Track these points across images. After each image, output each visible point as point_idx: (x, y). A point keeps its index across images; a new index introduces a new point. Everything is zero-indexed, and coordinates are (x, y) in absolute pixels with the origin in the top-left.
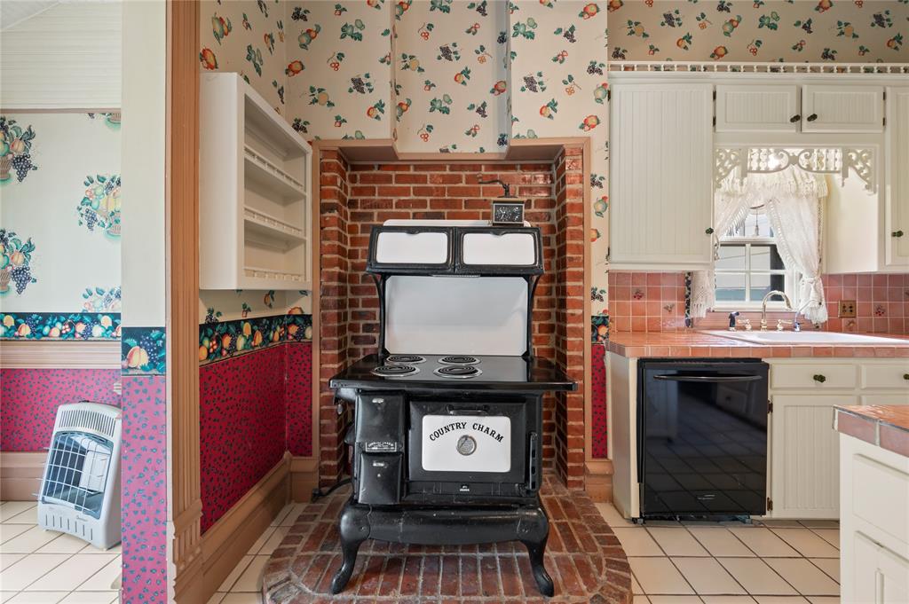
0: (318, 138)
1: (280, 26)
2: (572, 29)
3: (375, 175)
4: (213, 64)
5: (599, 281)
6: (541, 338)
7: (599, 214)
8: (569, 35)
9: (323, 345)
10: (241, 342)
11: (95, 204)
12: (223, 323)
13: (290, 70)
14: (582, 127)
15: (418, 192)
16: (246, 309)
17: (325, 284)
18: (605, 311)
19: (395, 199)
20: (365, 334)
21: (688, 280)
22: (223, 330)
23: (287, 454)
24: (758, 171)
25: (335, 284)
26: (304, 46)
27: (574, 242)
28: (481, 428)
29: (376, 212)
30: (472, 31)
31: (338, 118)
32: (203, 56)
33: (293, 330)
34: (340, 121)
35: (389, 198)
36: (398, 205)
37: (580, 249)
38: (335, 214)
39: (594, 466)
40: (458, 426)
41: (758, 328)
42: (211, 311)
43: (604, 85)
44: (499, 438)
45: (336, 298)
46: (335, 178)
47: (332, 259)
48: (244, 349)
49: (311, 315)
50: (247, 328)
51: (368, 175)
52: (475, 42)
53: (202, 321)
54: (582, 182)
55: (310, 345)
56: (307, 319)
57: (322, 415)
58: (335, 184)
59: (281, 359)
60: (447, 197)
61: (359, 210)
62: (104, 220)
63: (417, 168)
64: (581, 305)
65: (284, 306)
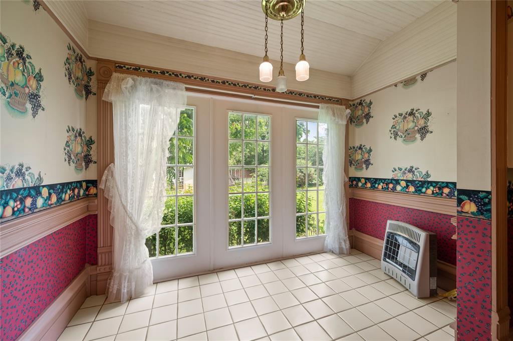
11: (398, 128)
62: (402, 135)
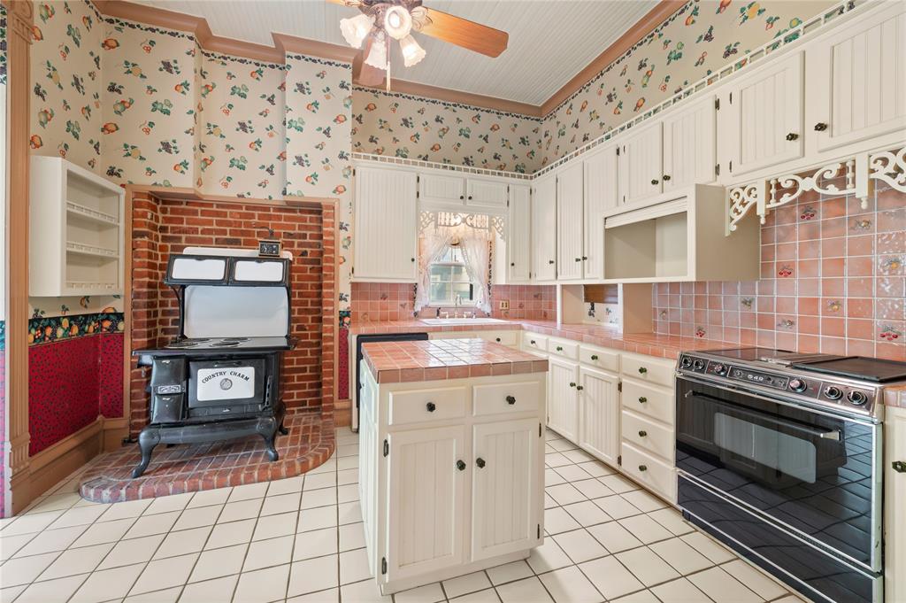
0: (131, 183)
1: (97, 96)
2: (329, 129)
3: (183, 209)
4: (39, 143)
5: (345, 288)
6: (313, 326)
7: (345, 247)
8: (327, 132)
9: (134, 335)
10: (60, 332)
12: (46, 319)
13: (105, 129)
14: (334, 192)
15: (219, 223)
16: (65, 309)
17: (136, 290)
18: (348, 308)
19: (200, 228)
20: (173, 327)
21: (414, 288)
22: (46, 323)
23: (100, 418)
24: (445, 225)
25: (145, 290)
26: (119, 113)
27: (328, 264)
28: (235, 374)
29: (184, 236)
30: (264, 114)
31: (148, 169)
32: (32, 141)
33: (107, 324)
34: (150, 171)
35: (196, 226)
36: (203, 232)
37: (332, 269)
38: (146, 239)
39: (339, 404)
40: (221, 374)
41: (453, 317)
42: (37, 311)
43: (349, 167)
44: (247, 379)
45: (146, 300)
46: (146, 213)
47: (143, 272)
48: (63, 337)
49: (123, 314)
50: (65, 323)
51: (177, 209)
52: (267, 122)
53: (31, 317)
54: (333, 227)
55: (122, 335)
56: (120, 317)
57: (132, 386)
58: (146, 217)
59: (96, 346)
60: (243, 228)
61: (169, 234)
63: (218, 206)
64: (332, 304)
65: (99, 307)
